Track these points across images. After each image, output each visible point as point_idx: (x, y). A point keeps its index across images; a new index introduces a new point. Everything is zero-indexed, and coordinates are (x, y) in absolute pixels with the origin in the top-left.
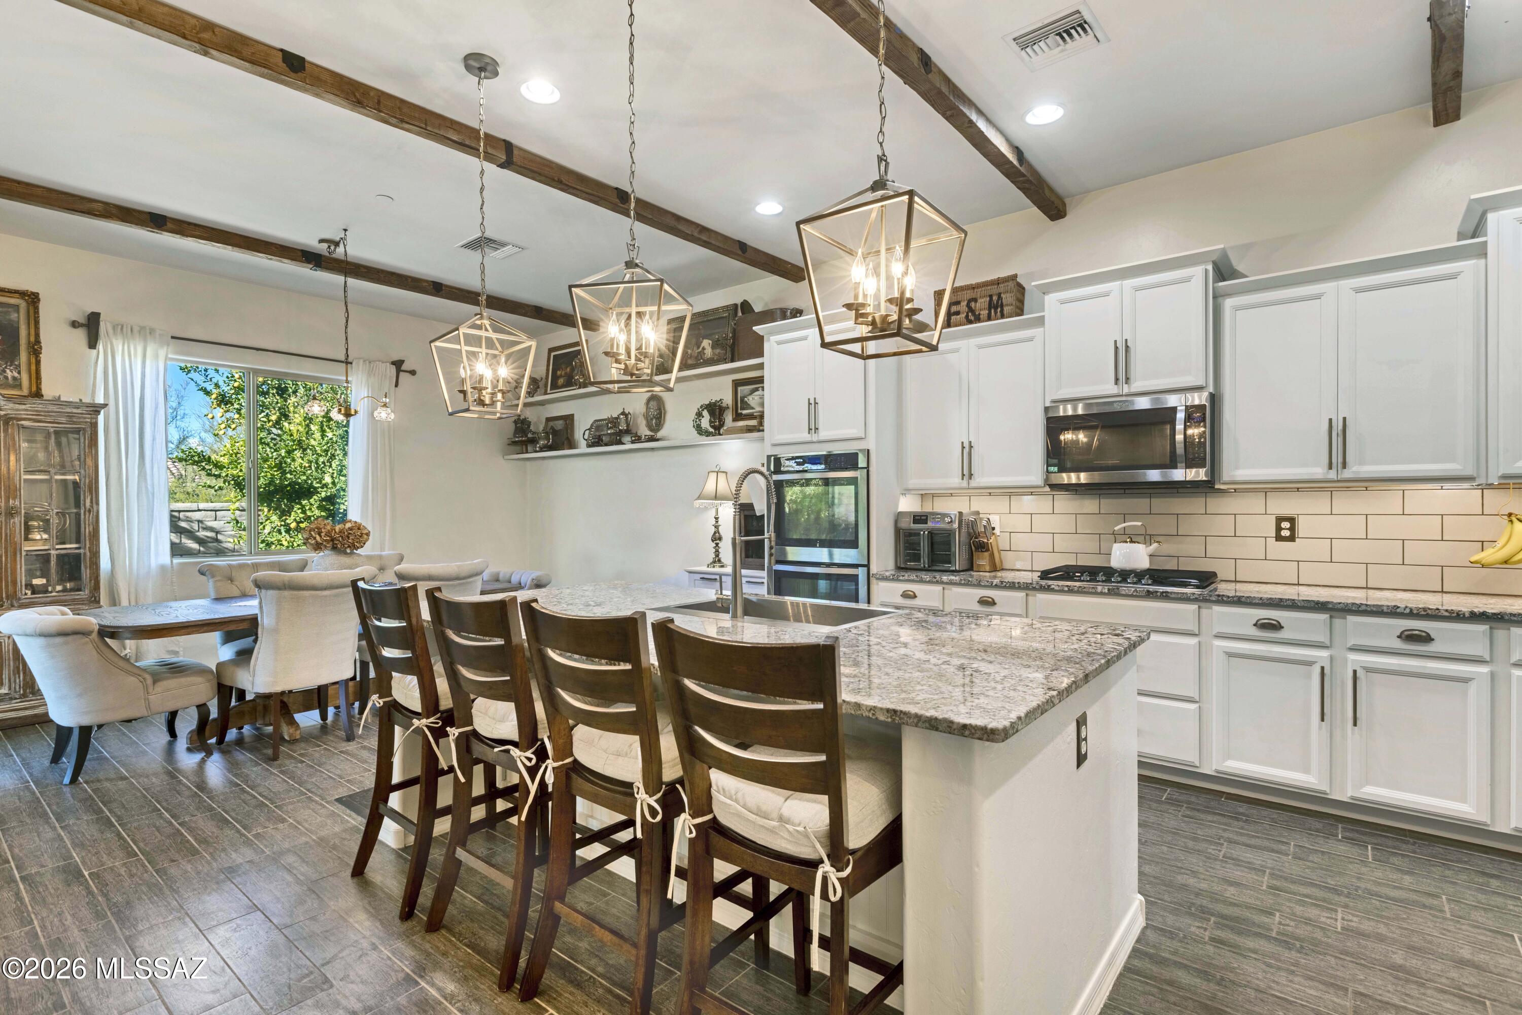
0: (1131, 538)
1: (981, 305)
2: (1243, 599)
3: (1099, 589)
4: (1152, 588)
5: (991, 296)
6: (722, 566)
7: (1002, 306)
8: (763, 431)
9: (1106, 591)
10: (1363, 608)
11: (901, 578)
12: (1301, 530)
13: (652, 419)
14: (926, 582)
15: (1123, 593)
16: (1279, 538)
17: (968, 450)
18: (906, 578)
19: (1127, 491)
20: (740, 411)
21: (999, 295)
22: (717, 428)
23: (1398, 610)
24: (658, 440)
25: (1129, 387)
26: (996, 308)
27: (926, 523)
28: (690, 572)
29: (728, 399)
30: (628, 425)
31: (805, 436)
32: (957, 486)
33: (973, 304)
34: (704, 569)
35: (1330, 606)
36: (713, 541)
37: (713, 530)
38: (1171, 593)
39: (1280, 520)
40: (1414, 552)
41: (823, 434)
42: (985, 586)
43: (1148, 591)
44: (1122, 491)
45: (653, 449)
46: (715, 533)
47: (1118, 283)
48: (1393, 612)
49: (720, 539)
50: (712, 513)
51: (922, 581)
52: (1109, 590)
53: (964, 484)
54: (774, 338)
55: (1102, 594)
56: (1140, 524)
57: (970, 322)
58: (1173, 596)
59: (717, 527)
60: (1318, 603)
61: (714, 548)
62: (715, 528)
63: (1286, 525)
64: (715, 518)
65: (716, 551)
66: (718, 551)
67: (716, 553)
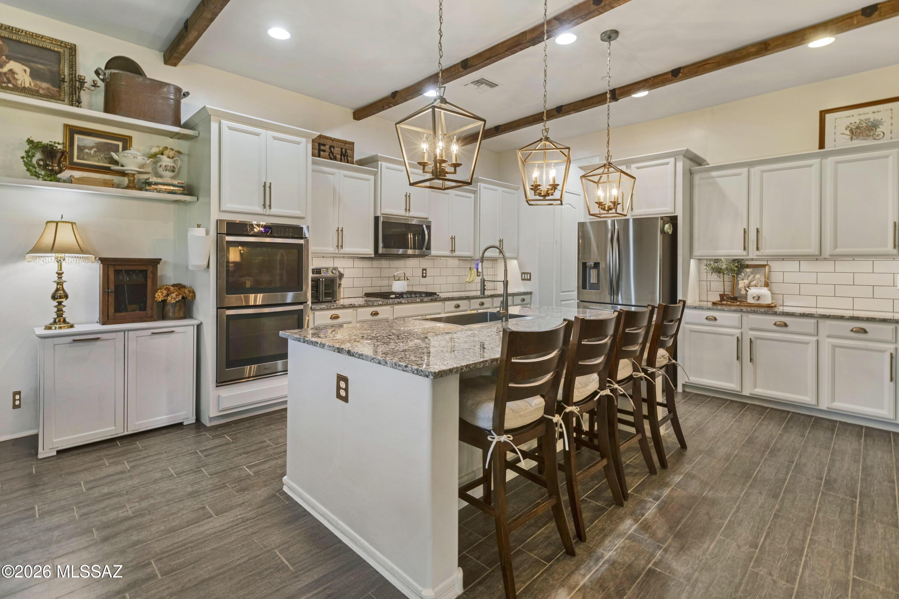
1: (337, 151)
5: (342, 149)
6: (72, 326)
7: (347, 156)
16: (423, 277)
17: (340, 232)
21: (346, 150)
22: (52, 173)
26: (344, 156)
27: (321, 274)
31: (259, 209)
32: (333, 252)
33: (332, 149)
36: (54, 298)
37: (54, 287)
39: (423, 270)
46: (57, 290)
49: (65, 296)
50: (53, 266)
57: (331, 159)
59: (60, 283)
61: (56, 307)
62: (58, 284)
63: (424, 272)
64: (57, 273)
65: (58, 311)
66: (62, 310)
67: (60, 312)
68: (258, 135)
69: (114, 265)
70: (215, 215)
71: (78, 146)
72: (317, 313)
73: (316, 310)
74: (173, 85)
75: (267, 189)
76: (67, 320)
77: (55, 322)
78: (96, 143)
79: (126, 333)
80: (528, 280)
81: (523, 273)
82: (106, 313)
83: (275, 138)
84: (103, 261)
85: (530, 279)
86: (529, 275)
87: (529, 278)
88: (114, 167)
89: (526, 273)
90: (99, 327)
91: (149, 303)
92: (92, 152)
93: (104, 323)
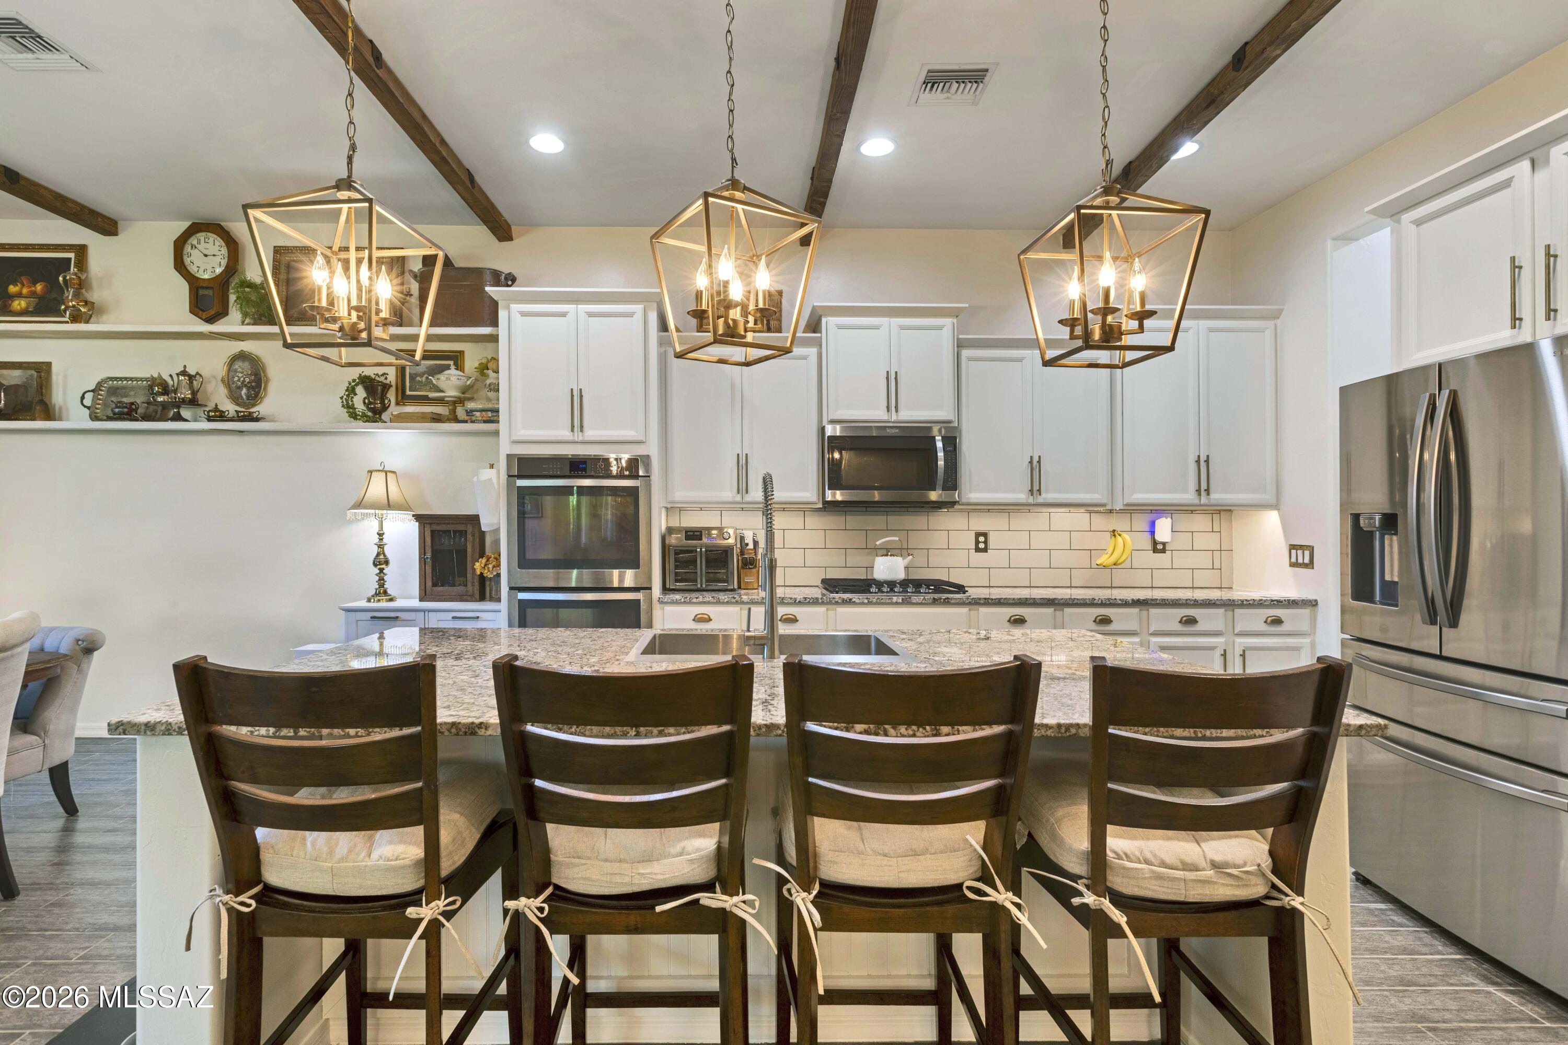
0: (887, 551)
2: (1002, 601)
3: (895, 599)
4: (937, 596)
6: (391, 600)
8: (498, 422)
9: (900, 601)
10: (1076, 601)
11: (694, 600)
12: (991, 544)
13: (240, 388)
14: (723, 603)
15: (914, 601)
16: (978, 550)
17: (742, 462)
18: (701, 599)
19: (868, 509)
20: (408, 393)
22: (375, 414)
23: (1095, 602)
24: (257, 420)
25: (897, 415)
27: (698, 539)
28: (348, 610)
29: (392, 376)
30: (194, 393)
31: (566, 434)
32: (730, 500)
34: (363, 604)
35: (1057, 602)
36: (375, 565)
37: (375, 550)
38: (952, 599)
39: (978, 535)
40: (1059, 558)
41: (590, 433)
42: (788, 604)
43: (934, 598)
44: (864, 509)
45: (241, 432)
46: (378, 554)
47: (887, 319)
48: (1091, 604)
49: (387, 562)
50: (374, 525)
51: (719, 603)
52: (903, 600)
53: (738, 498)
54: (515, 307)
55: (897, 603)
56: (897, 539)
58: (953, 601)
59: (381, 546)
60: (1049, 600)
61: (377, 575)
62: (379, 547)
63: (982, 539)
64: (378, 534)
65: (379, 580)
66: (383, 580)
67: (381, 582)
68: (563, 315)
69: (431, 524)
70: (505, 448)
71: (410, 374)
72: (668, 609)
73: (666, 603)
74: (489, 269)
75: (577, 401)
76: (389, 592)
77: (376, 594)
78: (427, 368)
79: (426, 613)
80: (1305, 566)
81: (1293, 547)
82: (423, 588)
83: (591, 315)
84: (418, 518)
85: (1310, 565)
86: (1307, 553)
87: (1307, 560)
88: (433, 395)
89: (1302, 547)
90: (415, 603)
91: (469, 576)
92: (424, 379)
93: (422, 599)
